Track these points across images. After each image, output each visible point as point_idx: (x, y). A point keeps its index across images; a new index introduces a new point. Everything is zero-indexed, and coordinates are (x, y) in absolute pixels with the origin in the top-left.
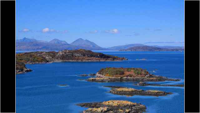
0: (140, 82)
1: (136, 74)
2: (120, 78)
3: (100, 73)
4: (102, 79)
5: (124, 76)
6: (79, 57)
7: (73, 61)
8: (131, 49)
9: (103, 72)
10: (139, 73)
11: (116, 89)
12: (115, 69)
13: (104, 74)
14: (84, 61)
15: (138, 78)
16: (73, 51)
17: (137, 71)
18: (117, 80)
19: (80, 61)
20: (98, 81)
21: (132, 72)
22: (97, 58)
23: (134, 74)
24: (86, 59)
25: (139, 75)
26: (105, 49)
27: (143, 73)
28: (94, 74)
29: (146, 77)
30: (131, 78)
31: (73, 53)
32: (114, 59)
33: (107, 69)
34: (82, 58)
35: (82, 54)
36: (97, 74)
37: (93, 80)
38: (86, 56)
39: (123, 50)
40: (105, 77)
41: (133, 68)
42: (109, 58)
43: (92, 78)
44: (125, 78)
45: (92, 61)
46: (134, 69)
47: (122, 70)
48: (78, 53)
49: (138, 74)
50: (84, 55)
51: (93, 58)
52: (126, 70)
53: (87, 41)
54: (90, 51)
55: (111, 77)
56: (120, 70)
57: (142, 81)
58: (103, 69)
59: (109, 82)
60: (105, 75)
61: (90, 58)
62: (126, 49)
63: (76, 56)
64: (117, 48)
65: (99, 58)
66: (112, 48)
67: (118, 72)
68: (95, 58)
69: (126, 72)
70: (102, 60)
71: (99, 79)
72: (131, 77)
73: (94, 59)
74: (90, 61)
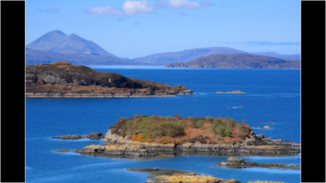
0: (230, 159)
1: (218, 136)
2: (172, 145)
3: (116, 132)
4: (122, 148)
5: (185, 141)
6: (54, 84)
7: (38, 95)
8: (201, 62)
9: (126, 129)
10: (226, 131)
11: (164, 177)
12: (158, 119)
13: (128, 133)
14: (69, 95)
15: (224, 145)
16: (38, 68)
17: (222, 127)
18: (164, 151)
19: (57, 96)
20: (111, 155)
21: (207, 130)
22: (106, 89)
23: (211, 135)
24: (74, 89)
25: (227, 139)
26: (127, 62)
27: (237, 131)
28: (100, 135)
29: (245, 144)
30: (204, 145)
31: (36, 73)
32: (154, 90)
33: (135, 121)
34: (61, 87)
35: (62, 77)
36: (109, 135)
37: (96, 150)
38: (75, 81)
39: (179, 65)
40: (131, 144)
41: (208, 118)
42: (141, 88)
43: (94, 147)
44: (188, 144)
45: (91, 95)
46: (212, 120)
47: (178, 123)
48: (51, 74)
49: (223, 135)
50: (69, 80)
51: (93, 87)
52: (189, 123)
53: (75, 37)
54: (85, 69)
55: (146, 144)
56: (173, 123)
57: (235, 155)
58: (124, 121)
59: (141, 156)
60: (130, 138)
61: (85, 88)
62: (186, 61)
63: (45, 83)
64: (160, 58)
65: (111, 89)
66: (147, 57)
67: (169, 131)
68: (99, 87)
69: (190, 129)
70: (121, 94)
71: (113, 147)
72: (205, 143)
73: (98, 92)
74: (85, 96)
